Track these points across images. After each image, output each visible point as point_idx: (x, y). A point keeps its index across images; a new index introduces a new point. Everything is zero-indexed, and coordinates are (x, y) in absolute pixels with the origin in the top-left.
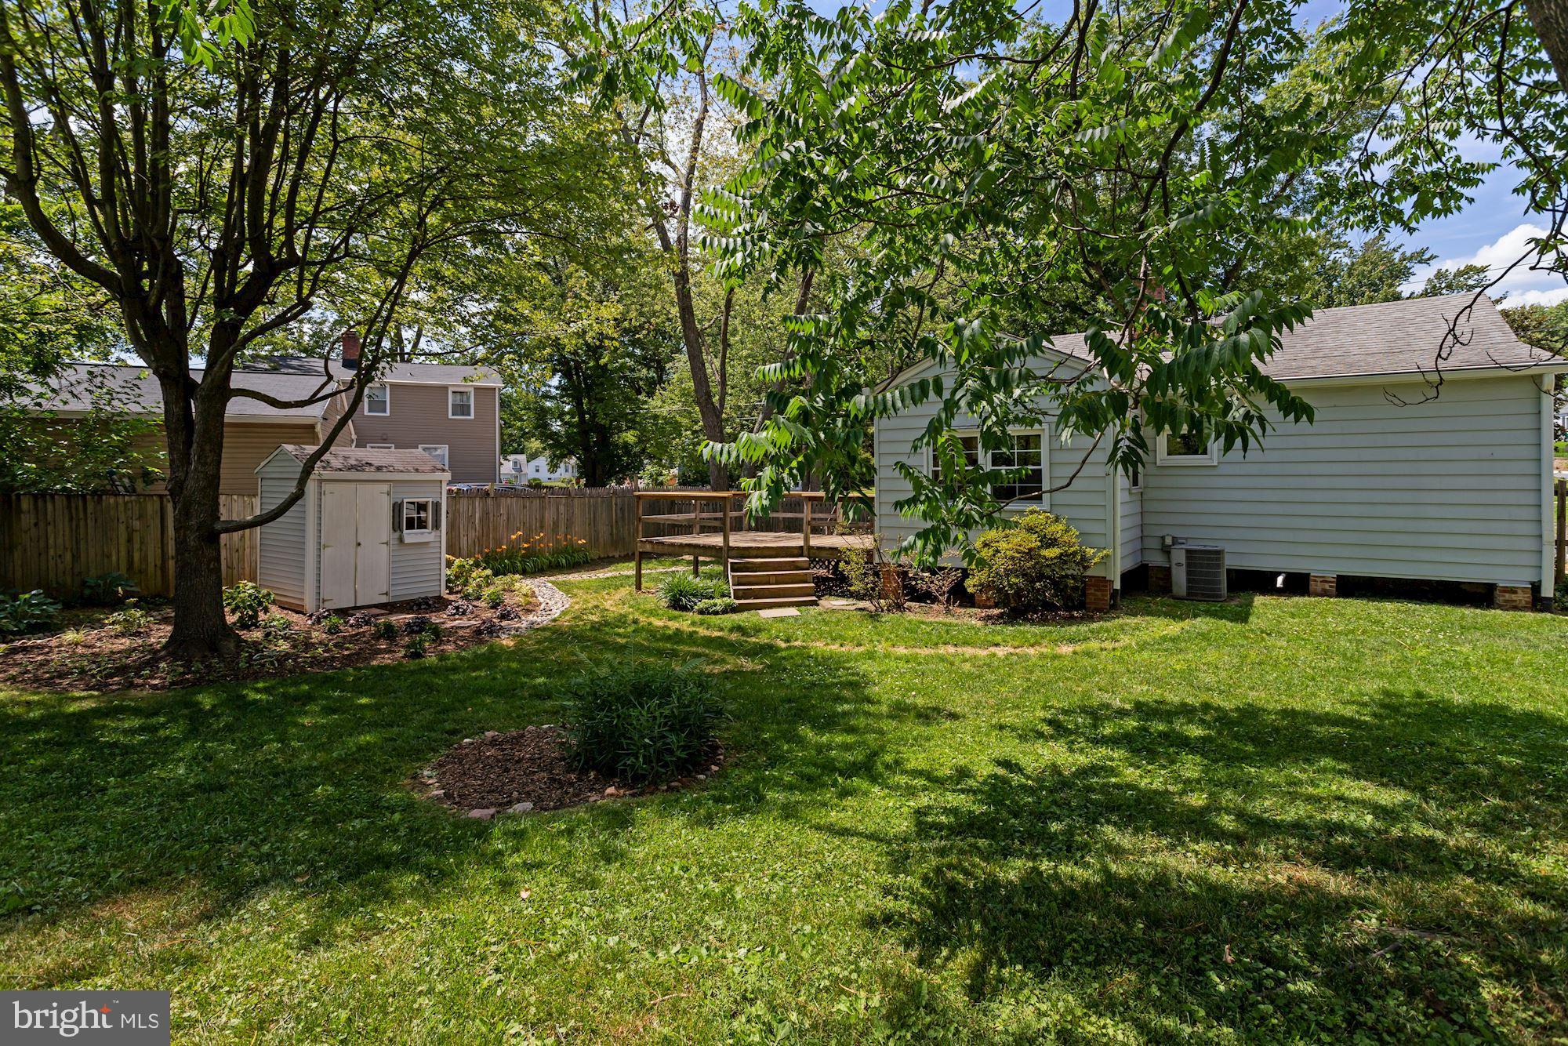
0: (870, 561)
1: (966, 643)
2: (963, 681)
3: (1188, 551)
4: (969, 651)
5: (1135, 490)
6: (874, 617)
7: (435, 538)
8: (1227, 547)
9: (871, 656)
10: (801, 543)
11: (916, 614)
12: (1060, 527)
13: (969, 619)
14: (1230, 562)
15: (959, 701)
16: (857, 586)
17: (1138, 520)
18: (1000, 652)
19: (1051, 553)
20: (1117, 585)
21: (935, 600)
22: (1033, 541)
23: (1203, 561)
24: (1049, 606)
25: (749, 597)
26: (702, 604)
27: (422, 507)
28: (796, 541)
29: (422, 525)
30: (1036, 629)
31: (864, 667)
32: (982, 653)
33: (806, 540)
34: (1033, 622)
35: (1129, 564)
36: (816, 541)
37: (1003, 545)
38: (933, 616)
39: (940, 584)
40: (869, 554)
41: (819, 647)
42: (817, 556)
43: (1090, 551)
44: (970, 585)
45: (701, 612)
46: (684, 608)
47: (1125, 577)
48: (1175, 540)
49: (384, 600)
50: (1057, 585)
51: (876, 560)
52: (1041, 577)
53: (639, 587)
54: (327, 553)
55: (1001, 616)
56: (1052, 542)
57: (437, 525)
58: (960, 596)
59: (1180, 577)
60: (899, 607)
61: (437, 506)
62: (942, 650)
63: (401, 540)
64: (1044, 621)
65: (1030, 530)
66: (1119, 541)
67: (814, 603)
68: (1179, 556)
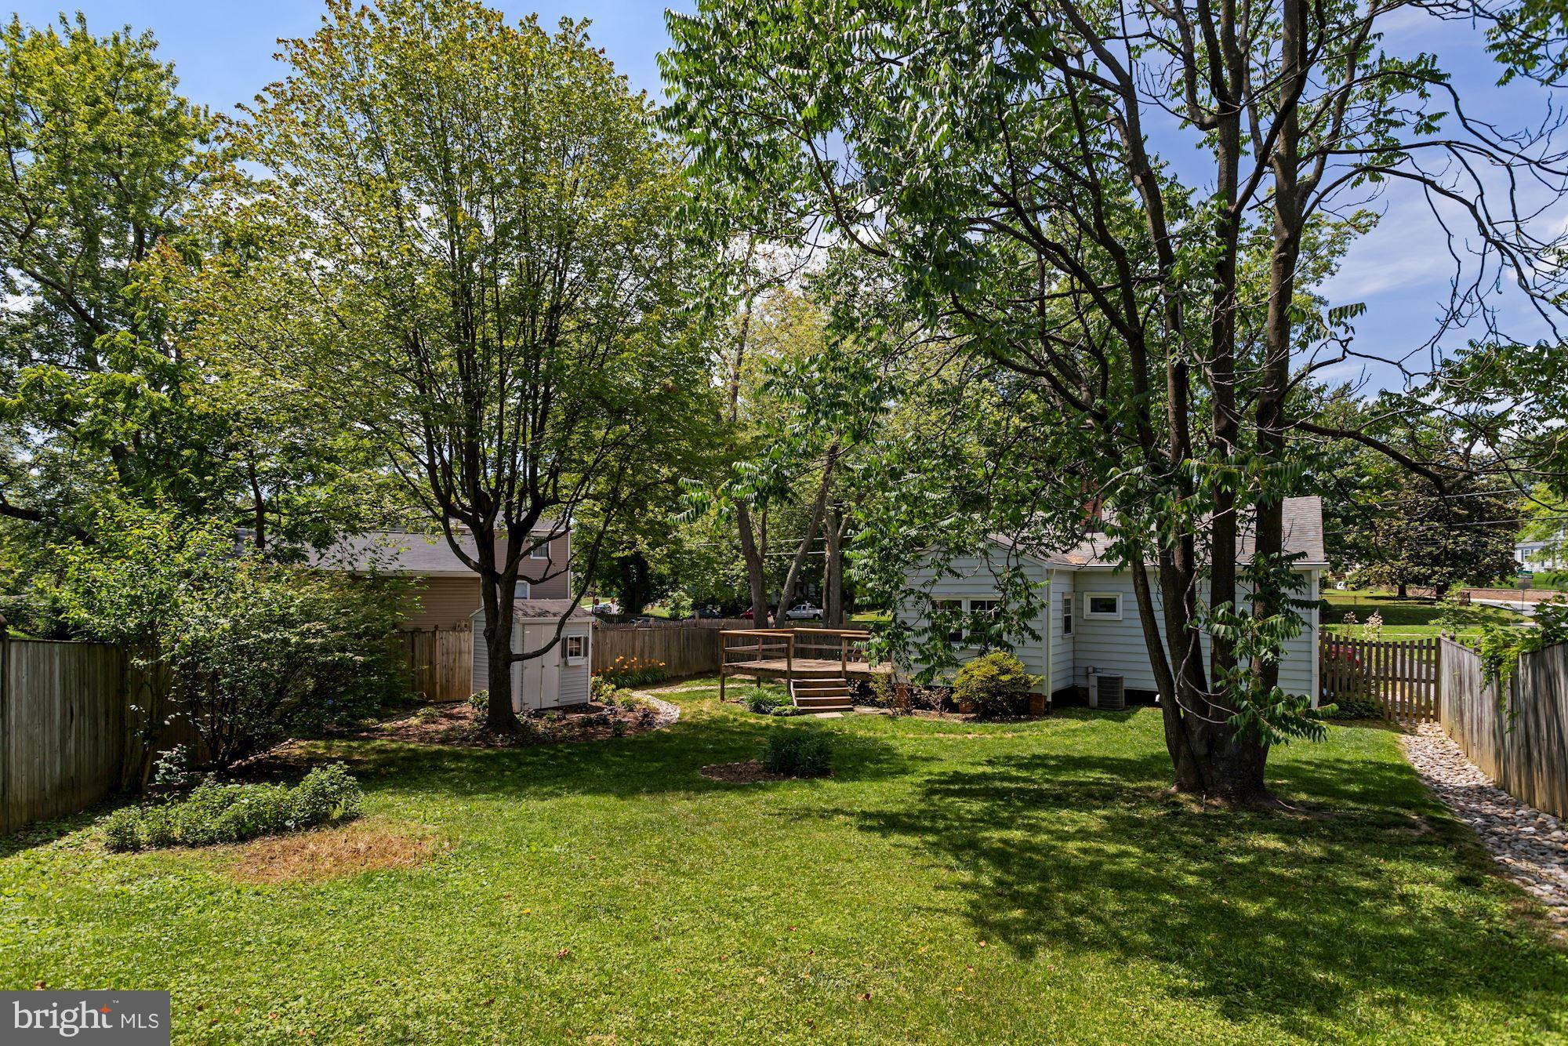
0: (889, 682)
1: (951, 732)
2: (946, 748)
3: (1099, 678)
4: (952, 736)
5: (1067, 635)
6: (892, 718)
7: (584, 662)
8: (1125, 675)
9: (894, 737)
10: (840, 668)
11: (919, 716)
12: (1012, 661)
13: (955, 719)
14: (1126, 685)
15: (944, 755)
16: (881, 698)
17: (1070, 656)
18: (970, 737)
19: (1005, 678)
20: (1049, 699)
21: (932, 708)
22: (995, 670)
23: (1109, 685)
24: (1005, 712)
25: (808, 704)
26: (776, 709)
27: (578, 640)
28: (836, 666)
29: (578, 654)
30: (995, 725)
31: (892, 743)
32: (959, 737)
33: (844, 666)
34: (994, 721)
35: (1060, 686)
36: (852, 667)
37: (976, 673)
38: (932, 718)
39: (935, 697)
40: (889, 676)
41: (861, 733)
42: (850, 676)
43: (1032, 677)
44: (955, 698)
45: (777, 714)
46: (764, 712)
47: (1054, 695)
48: (1095, 670)
49: (556, 704)
50: (1011, 698)
51: (894, 681)
52: (1000, 694)
53: (723, 699)
54: (526, 672)
55: (974, 719)
56: (1007, 671)
57: (586, 654)
58: (949, 706)
59: (1094, 694)
60: (909, 712)
61: (586, 639)
62: (936, 735)
63: (566, 663)
64: (1002, 721)
65: (994, 663)
66: (1051, 671)
67: (851, 710)
68: (1093, 681)
